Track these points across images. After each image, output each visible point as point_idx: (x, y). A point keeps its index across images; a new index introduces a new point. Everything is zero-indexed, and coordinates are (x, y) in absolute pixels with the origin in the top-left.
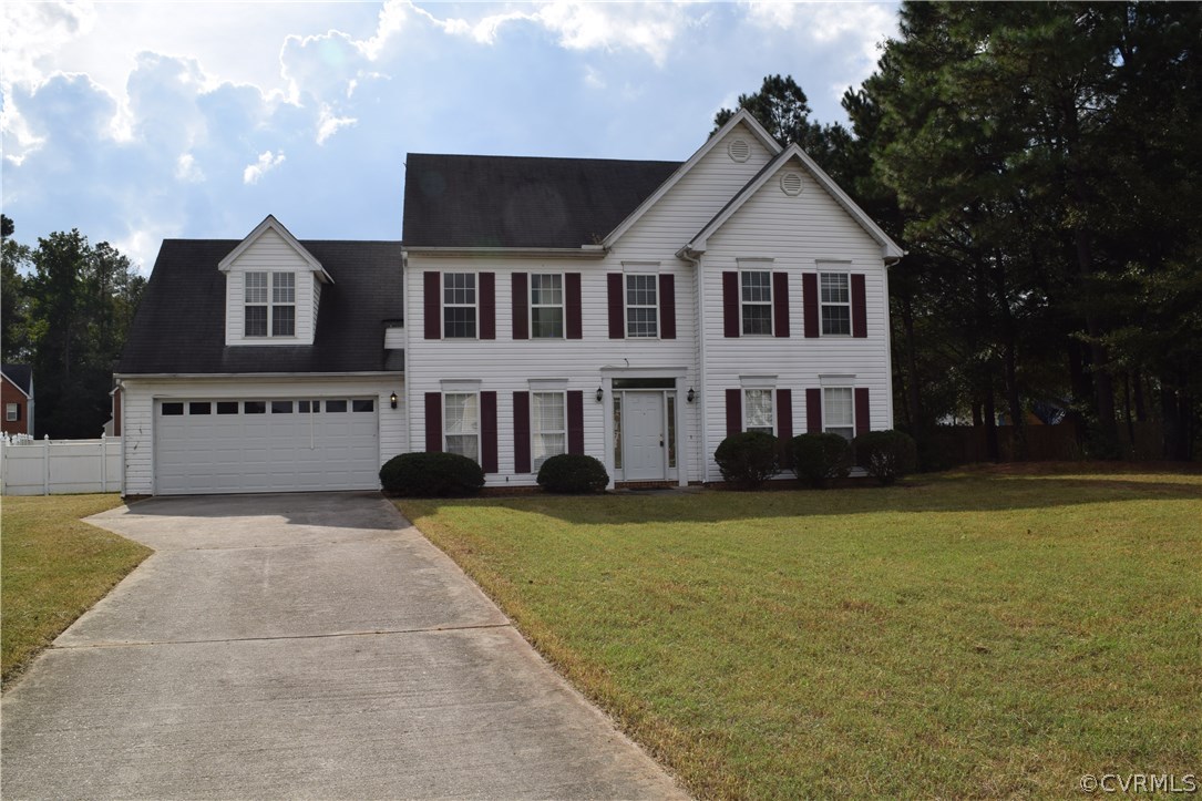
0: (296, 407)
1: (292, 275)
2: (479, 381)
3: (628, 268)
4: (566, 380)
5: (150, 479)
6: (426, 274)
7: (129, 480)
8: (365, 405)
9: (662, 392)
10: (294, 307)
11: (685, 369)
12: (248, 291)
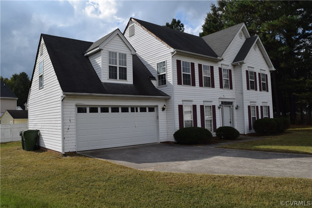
0: (130, 110)
1: (125, 55)
2: (192, 101)
3: (223, 66)
4: (211, 102)
5: (74, 144)
6: (177, 60)
7: (65, 145)
8: (152, 109)
9: (230, 106)
10: (126, 68)
11: (235, 99)
12: (110, 60)
